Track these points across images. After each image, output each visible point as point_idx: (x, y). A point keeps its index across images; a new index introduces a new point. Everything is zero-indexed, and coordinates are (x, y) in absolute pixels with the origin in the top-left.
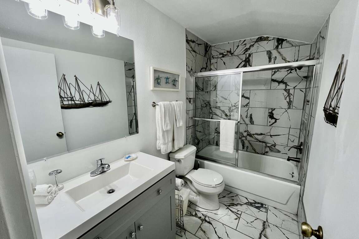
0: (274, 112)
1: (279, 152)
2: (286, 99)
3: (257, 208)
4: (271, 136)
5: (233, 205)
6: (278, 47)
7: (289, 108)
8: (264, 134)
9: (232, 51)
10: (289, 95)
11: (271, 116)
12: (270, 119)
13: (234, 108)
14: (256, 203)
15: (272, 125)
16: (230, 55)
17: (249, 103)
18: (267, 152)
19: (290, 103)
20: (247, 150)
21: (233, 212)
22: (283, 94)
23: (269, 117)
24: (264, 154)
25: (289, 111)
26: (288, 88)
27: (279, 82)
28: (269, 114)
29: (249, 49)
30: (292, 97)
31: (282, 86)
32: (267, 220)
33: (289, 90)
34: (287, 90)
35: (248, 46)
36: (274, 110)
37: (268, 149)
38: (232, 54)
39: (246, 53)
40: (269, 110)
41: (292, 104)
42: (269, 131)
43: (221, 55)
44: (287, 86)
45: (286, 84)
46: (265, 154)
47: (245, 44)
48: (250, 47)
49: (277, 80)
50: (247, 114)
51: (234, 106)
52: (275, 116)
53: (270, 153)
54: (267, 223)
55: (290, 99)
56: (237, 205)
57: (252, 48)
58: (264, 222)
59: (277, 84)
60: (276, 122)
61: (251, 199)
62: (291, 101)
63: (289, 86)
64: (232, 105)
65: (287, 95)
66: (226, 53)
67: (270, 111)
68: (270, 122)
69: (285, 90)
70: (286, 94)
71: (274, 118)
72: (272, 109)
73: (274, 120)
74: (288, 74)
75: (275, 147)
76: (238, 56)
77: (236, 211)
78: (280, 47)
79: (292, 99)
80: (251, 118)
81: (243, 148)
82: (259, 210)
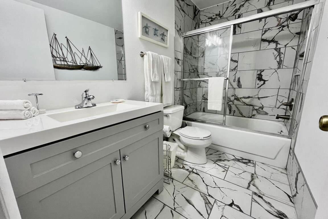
0: (262, 73)
1: (266, 114)
2: (276, 59)
3: (244, 163)
4: (259, 98)
5: (220, 160)
6: (270, 4)
7: (279, 68)
8: (252, 97)
9: (221, 14)
10: (280, 54)
11: (260, 78)
12: (258, 82)
13: (222, 73)
14: (243, 159)
15: (260, 87)
16: (219, 18)
17: (237, 66)
18: (254, 115)
19: (280, 63)
20: (234, 114)
21: (221, 166)
22: (273, 53)
23: (257, 79)
24: (251, 117)
25: (278, 71)
26: (279, 46)
27: (269, 42)
28: (257, 76)
29: (239, 9)
30: (282, 56)
31: (273, 45)
32: (255, 172)
33: (280, 48)
34: (277, 49)
35: (237, 7)
36: (263, 71)
37: (255, 112)
38: (221, 17)
39: (235, 14)
40: (258, 71)
41: (282, 64)
42: (257, 93)
43: (210, 20)
44: (278, 45)
45: (277, 43)
46: (253, 117)
47: (235, 5)
48: (240, 7)
49: (267, 39)
50: (235, 78)
51: (222, 71)
52: (264, 78)
53: (258, 116)
54: (255, 175)
55: (280, 58)
56: (224, 161)
57: (242, 9)
58: (253, 174)
59: (267, 43)
60: (264, 83)
61: (238, 155)
62: (282, 60)
63: (280, 44)
64: (219, 70)
65: (278, 54)
66: (215, 17)
67: (259, 73)
68: (258, 84)
69: (276, 49)
70: (276, 53)
71: (263, 80)
72: (261, 70)
73: (262, 82)
74: (279, 32)
75: (262, 109)
76: (227, 19)
77: (224, 165)
78: (272, 3)
79: (282, 59)
80: (239, 81)
81: (230, 113)
82: (247, 164)
